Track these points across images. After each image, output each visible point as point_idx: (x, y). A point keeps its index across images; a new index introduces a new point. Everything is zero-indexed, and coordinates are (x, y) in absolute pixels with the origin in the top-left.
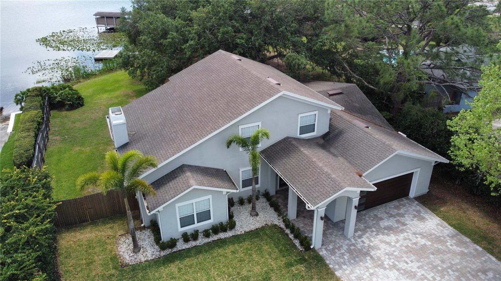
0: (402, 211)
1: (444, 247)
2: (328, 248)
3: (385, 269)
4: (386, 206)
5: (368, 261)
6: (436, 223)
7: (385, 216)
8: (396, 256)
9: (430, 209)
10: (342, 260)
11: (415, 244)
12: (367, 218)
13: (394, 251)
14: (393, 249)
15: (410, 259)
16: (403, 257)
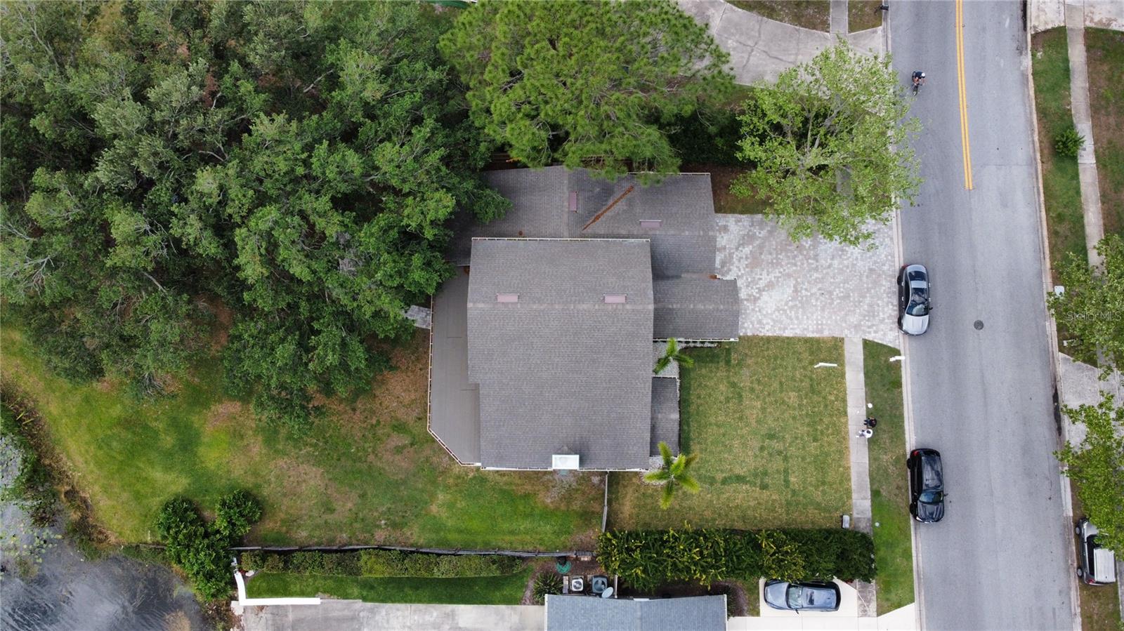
1: (759, 240)
3: (759, 298)
5: (748, 304)
6: (734, 222)
8: (752, 281)
11: (747, 258)
14: (745, 278)
15: (759, 273)
16: (755, 277)
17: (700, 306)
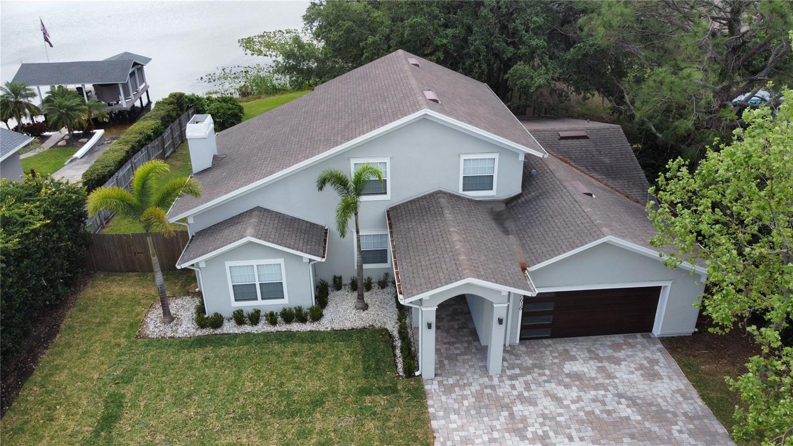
0: (621, 354)
1: (663, 431)
2: (445, 383)
3: (523, 438)
4: (596, 340)
5: (502, 419)
6: (674, 388)
7: (582, 356)
8: (558, 424)
9: (679, 362)
10: (456, 406)
11: (609, 413)
12: (548, 353)
13: (560, 415)
14: (560, 411)
15: (581, 435)
16: (570, 428)
17: (456, 237)
